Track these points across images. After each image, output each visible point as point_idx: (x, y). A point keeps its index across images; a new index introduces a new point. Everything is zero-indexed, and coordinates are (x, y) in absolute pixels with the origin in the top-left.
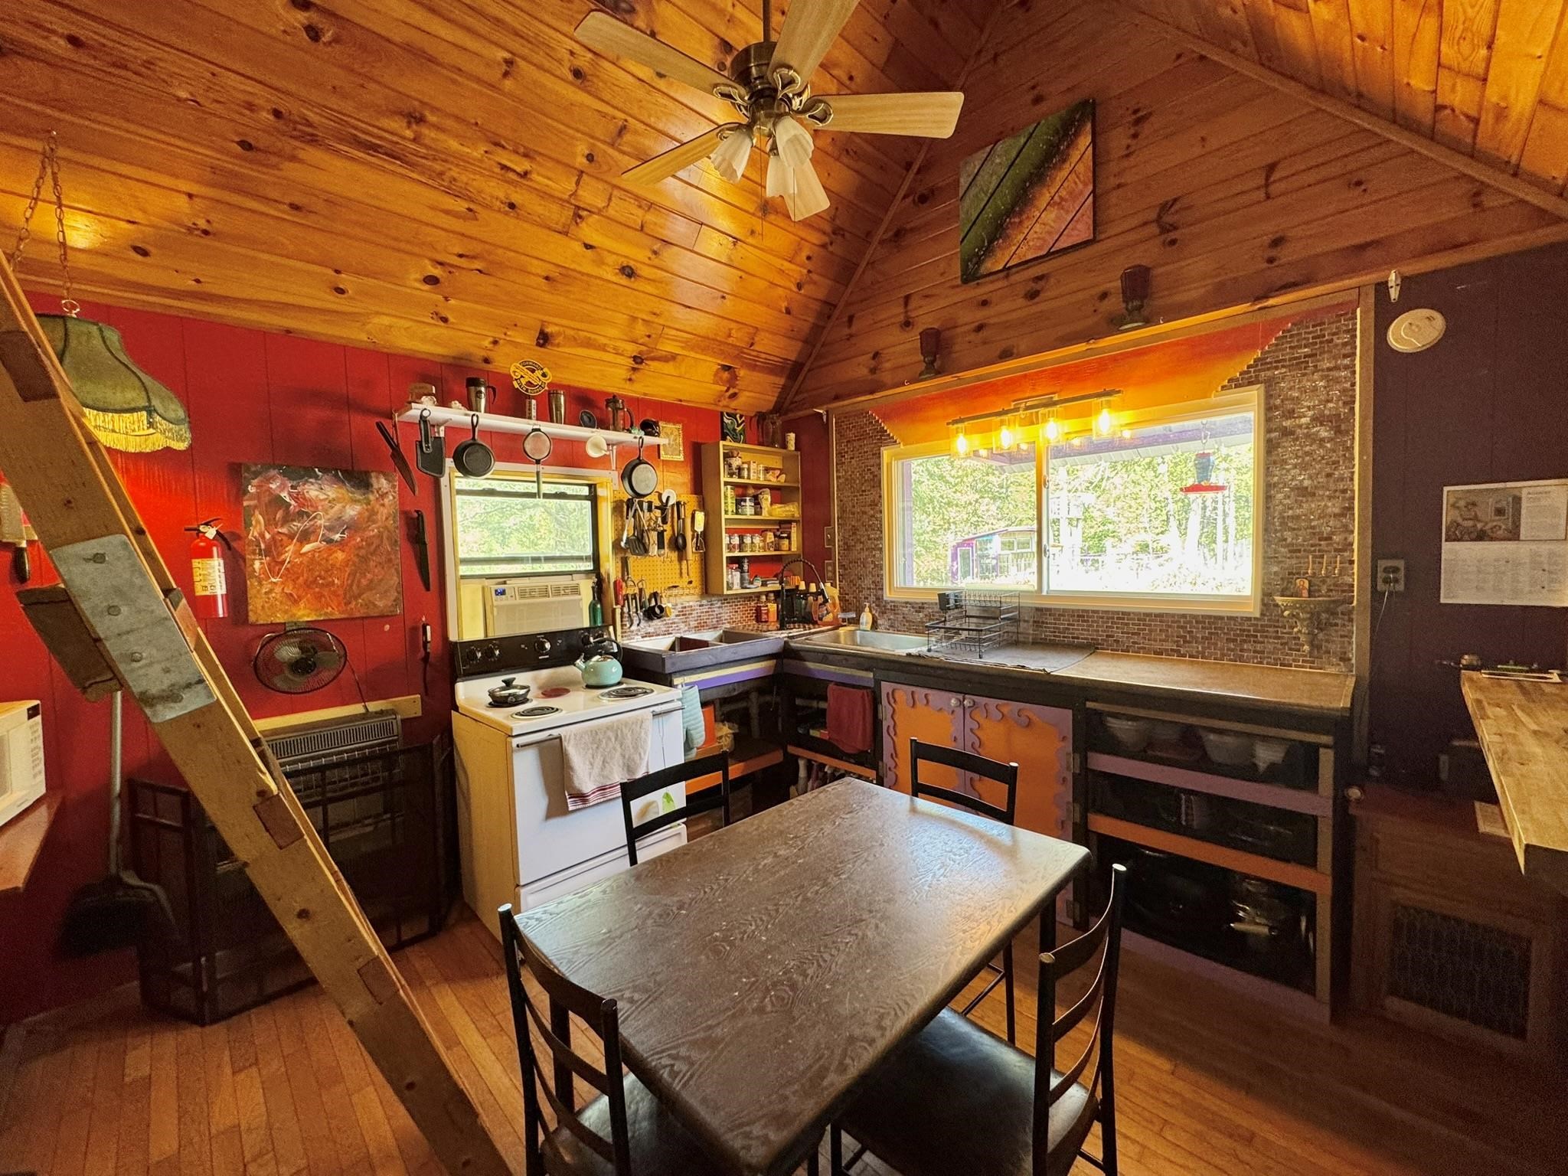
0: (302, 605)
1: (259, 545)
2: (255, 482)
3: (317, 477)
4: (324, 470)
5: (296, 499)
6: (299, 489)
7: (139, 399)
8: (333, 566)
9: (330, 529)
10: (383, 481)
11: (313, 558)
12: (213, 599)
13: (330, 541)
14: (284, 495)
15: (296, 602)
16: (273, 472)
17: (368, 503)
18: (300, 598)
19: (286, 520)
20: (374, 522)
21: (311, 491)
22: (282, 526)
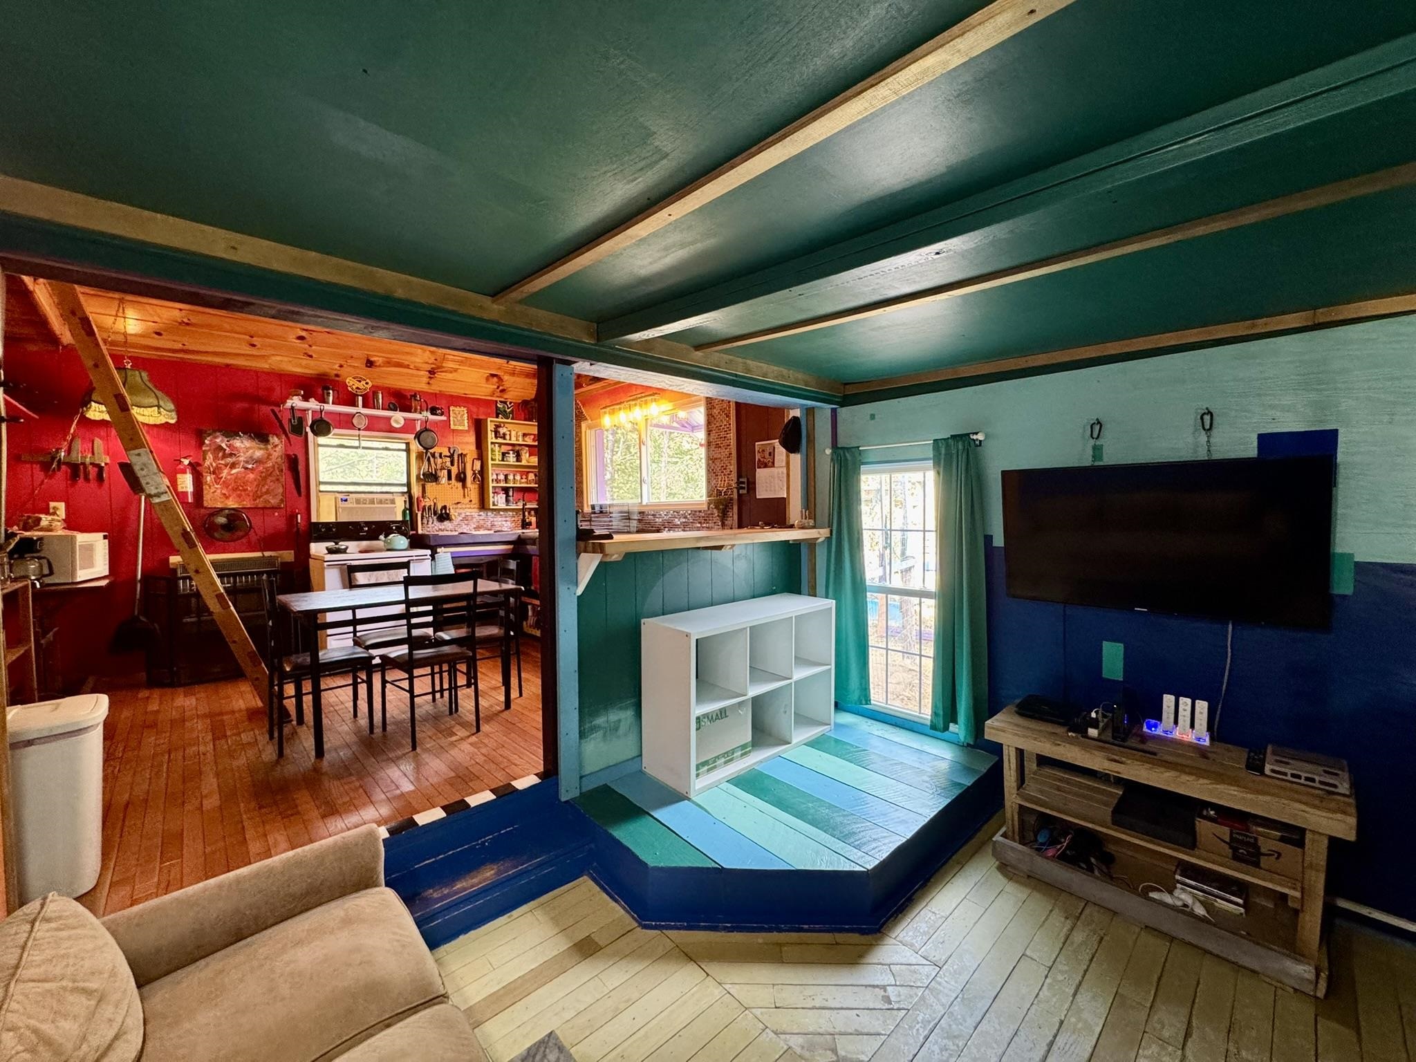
0: (231, 499)
1: (209, 469)
2: (209, 438)
3: (240, 436)
4: (244, 433)
5: (229, 446)
6: (231, 442)
7: (153, 401)
8: (247, 481)
9: (247, 462)
10: (275, 438)
11: (236, 478)
12: (185, 494)
13: (247, 468)
14: (224, 445)
15: (227, 498)
16: (218, 434)
17: (267, 449)
18: (230, 496)
19: (224, 456)
20: (271, 459)
21: (237, 443)
22: (222, 459)
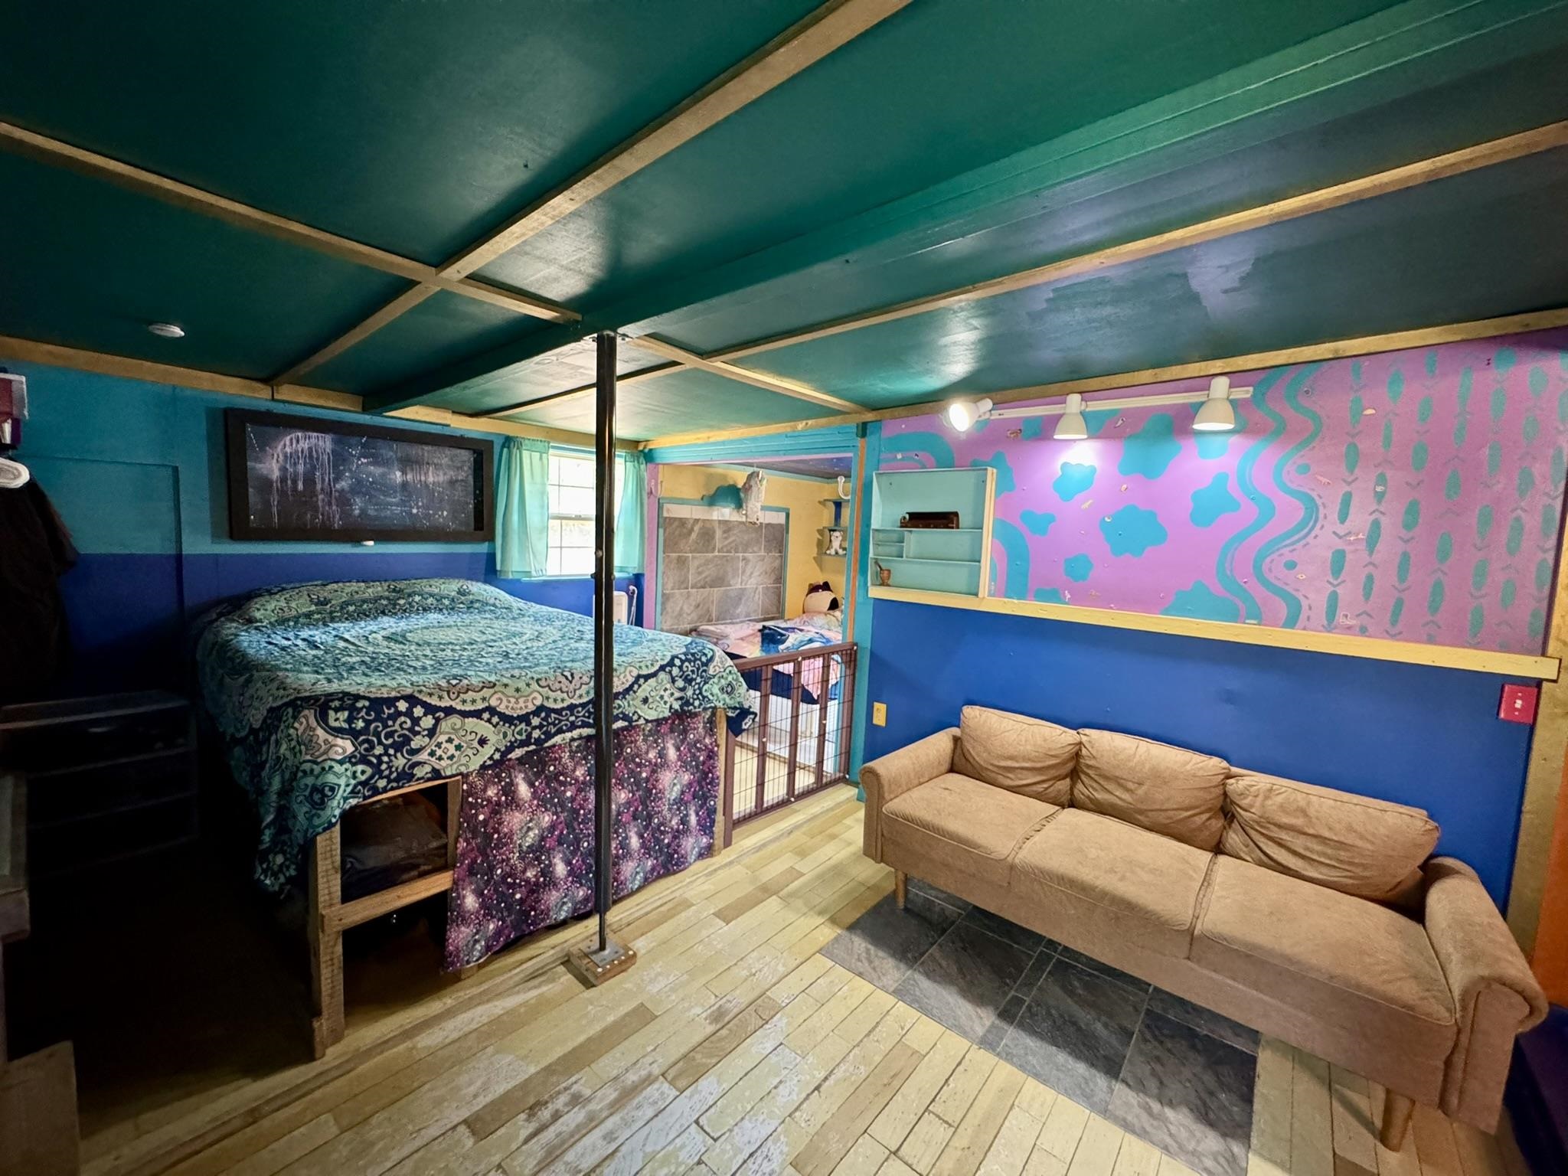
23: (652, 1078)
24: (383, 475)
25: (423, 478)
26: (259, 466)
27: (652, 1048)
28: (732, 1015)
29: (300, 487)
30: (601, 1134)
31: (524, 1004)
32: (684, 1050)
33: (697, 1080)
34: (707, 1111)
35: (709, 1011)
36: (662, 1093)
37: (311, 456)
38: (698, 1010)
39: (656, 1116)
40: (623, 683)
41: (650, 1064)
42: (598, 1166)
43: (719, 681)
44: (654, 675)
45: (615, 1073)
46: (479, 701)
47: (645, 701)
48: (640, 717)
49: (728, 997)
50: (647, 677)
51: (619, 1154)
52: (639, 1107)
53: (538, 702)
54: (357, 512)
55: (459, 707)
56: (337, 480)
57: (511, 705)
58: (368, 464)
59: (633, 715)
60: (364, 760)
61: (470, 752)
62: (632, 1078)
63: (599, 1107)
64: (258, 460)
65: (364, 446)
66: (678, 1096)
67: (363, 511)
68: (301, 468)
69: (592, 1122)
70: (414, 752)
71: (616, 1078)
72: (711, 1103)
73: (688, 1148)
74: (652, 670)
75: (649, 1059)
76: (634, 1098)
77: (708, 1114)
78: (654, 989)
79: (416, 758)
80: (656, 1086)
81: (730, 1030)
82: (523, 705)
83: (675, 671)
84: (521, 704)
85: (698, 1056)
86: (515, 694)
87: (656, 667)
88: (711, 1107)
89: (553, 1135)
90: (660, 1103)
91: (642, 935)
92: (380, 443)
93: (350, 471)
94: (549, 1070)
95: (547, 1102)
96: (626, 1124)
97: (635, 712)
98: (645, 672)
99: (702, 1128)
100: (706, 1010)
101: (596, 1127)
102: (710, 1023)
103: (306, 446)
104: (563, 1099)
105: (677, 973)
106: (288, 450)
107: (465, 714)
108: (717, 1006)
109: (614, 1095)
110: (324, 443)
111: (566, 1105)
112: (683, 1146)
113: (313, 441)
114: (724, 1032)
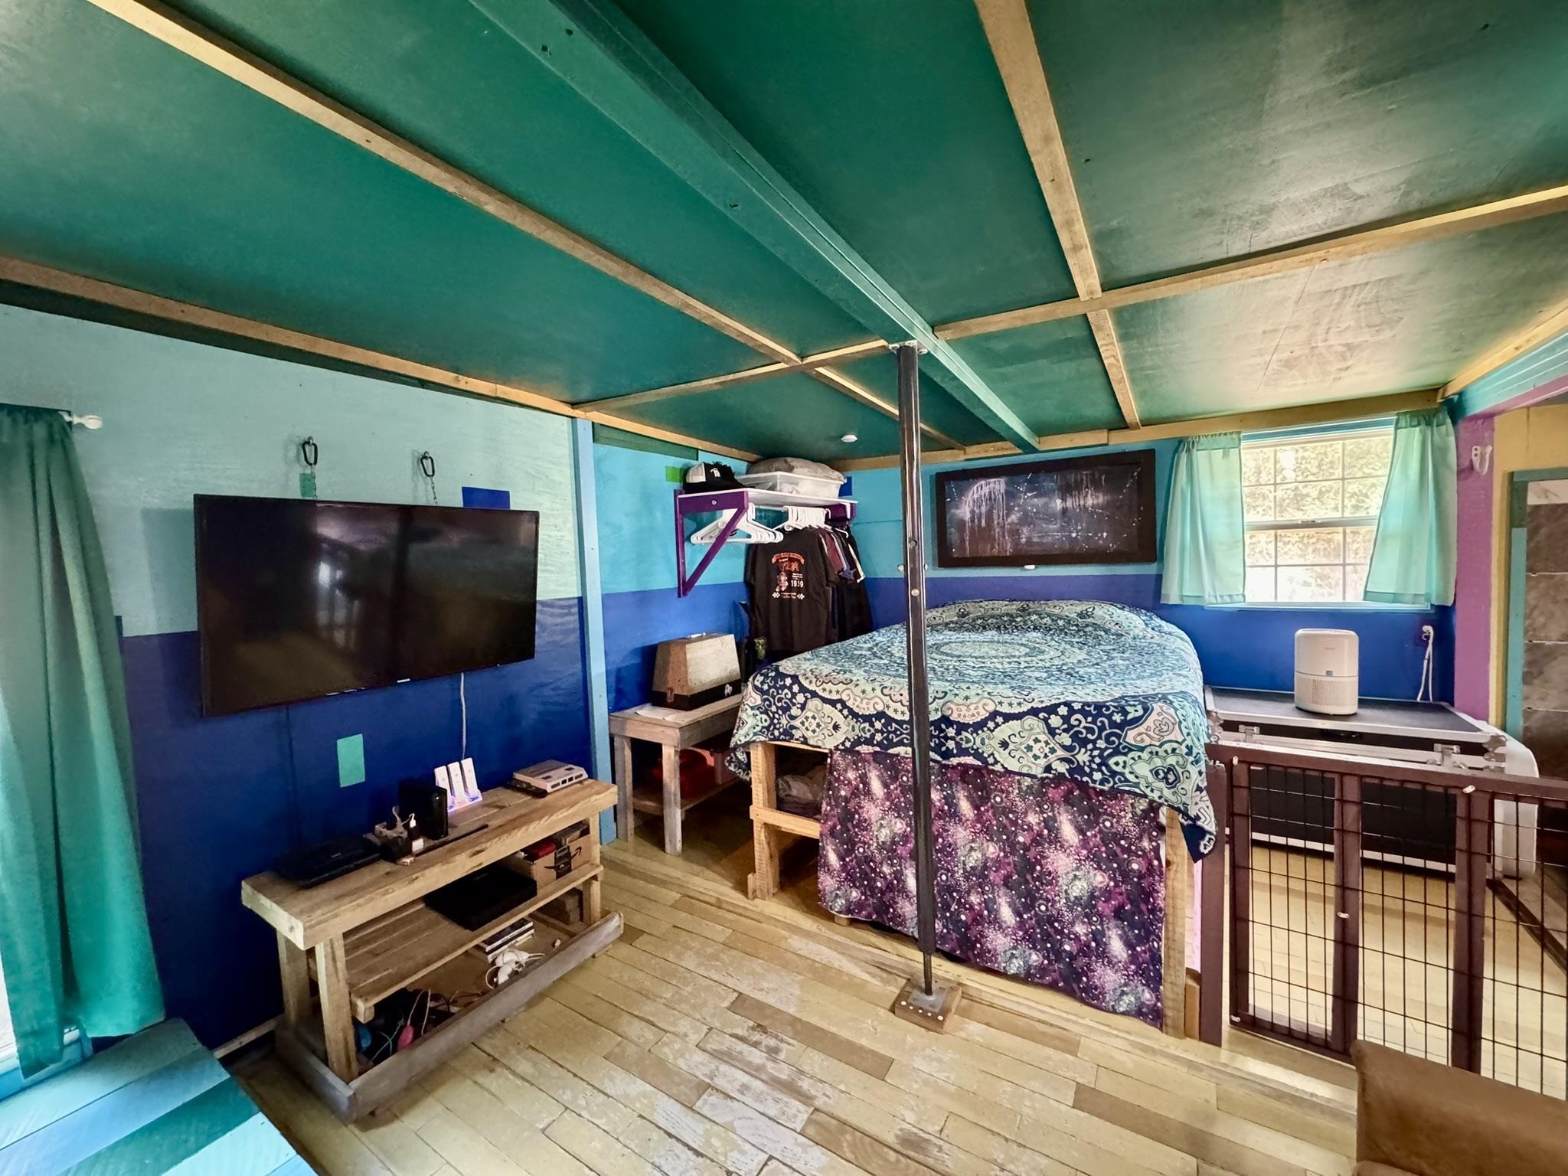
23: (810, 1102)
24: (1046, 504)
25: (1082, 503)
26: (958, 511)
27: (844, 1089)
28: (920, 1157)
29: (983, 524)
30: (745, 1081)
31: (852, 976)
32: (853, 1120)
33: (817, 1144)
34: (784, 1164)
35: (915, 1130)
36: (795, 1116)
37: (990, 498)
38: (910, 1117)
39: (770, 1118)
40: (973, 715)
41: (824, 1094)
42: (717, 1090)
43: (1151, 759)
44: (1019, 717)
45: (806, 1068)
46: (834, 693)
47: (1004, 745)
48: (996, 762)
49: (946, 1146)
50: (1008, 717)
51: (729, 1101)
52: (777, 1101)
53: (880, 708)
54: (1024, 540)
55: (821, 693)
56: (1008, 515)
57: (856, 703)
58: (1031, 497)
59: (989, 756)
60: (766, 712)
61: (826, 732)
62: (805, 1084)
63: (770, 1070)
64: (957, 508)
65: (1030, 482)
66: (796, 1131)
67: (1029, 539)
68: (984, 509)
69: (754, 1071)
70: (793, 718)
71: (802, 1072)
72: (794, 1166)
73: (742, 1159)
74: (1016, 710)
75: (829, 1091)
76: (784, 1093)
77: (781, 1166)
78: (919, 1063)
79: (793, 723)
80: (802, 1107)
81: (898, 1161)
82: (866, 706)
83: (1055, 721)
84: (864, 705)
85: (848, 1137)
86: (861, 694)
87: (1025, 708)
88: (790, 1167)
89: (738, 1049)
90: (783, 1118)
91: (987, 1024)
92: (1042, 476)
93: (1019, 505)
94: (794, 1022)
95: (766, 1033)
96: (759, 1097)
97: (992, 754)
98: (1005, 709)
99: (766, 1164)
100: (914, 1127)
101: (752, 1075)
102: (897, 1136)
103: (987, 491)
104: (772, 1042)
105: (952, 1077)
106: (976, 496)
107: (825, 700)
108: (927, 1136)
109: (783, 1077)
110: (998, 485)
111: (767, 1046)
112: (743, 1152)
113: (992, 485)
114: (892, 1156)
